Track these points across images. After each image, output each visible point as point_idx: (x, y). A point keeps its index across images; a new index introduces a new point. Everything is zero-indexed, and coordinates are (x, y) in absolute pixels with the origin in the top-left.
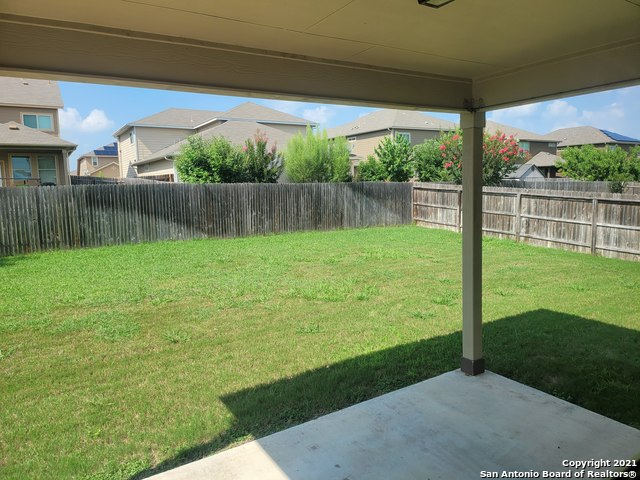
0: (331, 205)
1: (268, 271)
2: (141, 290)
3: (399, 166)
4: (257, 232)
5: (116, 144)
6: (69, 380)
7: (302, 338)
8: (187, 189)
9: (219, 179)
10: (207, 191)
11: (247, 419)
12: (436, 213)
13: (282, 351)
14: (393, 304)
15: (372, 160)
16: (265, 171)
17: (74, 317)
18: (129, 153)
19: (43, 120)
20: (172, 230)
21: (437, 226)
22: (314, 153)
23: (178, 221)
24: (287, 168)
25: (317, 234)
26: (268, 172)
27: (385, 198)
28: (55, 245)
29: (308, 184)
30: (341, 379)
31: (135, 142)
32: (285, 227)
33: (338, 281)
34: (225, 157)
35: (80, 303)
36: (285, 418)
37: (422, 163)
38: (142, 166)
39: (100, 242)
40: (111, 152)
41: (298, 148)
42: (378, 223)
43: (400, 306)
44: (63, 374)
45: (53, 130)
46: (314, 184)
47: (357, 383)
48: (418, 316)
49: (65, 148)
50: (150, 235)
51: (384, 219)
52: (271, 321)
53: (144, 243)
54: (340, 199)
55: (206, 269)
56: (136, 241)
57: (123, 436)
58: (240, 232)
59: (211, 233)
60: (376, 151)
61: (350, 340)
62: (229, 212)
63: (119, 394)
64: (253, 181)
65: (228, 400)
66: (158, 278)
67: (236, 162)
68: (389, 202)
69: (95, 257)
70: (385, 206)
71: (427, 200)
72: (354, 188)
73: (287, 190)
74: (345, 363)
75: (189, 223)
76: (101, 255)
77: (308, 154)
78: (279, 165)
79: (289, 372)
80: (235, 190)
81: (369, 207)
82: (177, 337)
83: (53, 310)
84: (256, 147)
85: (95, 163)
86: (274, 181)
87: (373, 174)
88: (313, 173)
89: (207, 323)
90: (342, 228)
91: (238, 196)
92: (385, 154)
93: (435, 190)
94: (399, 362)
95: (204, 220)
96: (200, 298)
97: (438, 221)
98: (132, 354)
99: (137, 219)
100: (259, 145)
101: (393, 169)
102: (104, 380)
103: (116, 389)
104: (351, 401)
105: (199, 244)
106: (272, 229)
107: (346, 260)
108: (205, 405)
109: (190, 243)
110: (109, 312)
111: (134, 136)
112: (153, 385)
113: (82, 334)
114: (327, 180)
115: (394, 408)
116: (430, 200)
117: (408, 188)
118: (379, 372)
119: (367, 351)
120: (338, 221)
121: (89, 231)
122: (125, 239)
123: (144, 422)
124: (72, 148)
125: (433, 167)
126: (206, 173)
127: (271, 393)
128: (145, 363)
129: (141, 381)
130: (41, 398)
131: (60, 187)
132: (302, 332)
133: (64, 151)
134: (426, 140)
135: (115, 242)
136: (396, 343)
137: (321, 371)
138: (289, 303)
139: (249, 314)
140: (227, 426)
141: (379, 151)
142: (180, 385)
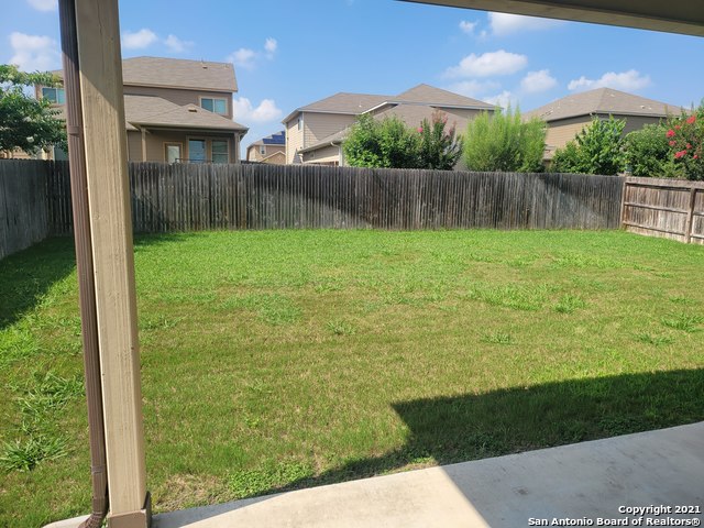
0: (517, 199)
1: (440, 268)
2: (303, 275)
3: (607, 156)
4: (426, 226)
5: (283, 133)
6: (229, 359)
7: (488, 348)
8: (354, 173)
9: (388, 164)
10: (376, 177)
11: (427, 436)
12: (656, 216)
13: (464, 361)
14: (607, 321)
15: (571, 147)
16: (441, 155)
17: (238, 295)
18: (296, 140)
19: (219, 104)
20: (336, 217)
21: (657, 234)
22: (501, 137)
23: (343, 208)
24: (465, 155)
25: (497, 233)
26: (444, 157)
27: (586, 195)
28: (223, 225)
29: (490, 173)
30: (548, 407)
31: (302, 129)
32: (459, 222)
33: (528, 287)
34: (397, 139)
35: (244, 282)
36: (477, 444)
37: (638, 154)
38: (307, 153)
39: (265, 225)
40: (278, 141)
41: (481, 130)
42: (575, 225)
43: (617, 325)
44: (223, 351)
45: (227, 114)
46: (497, 173)
47: (573, 415)
48: (646, 339)
49: (237, 131)
50: (314, 222)
51: (582, 220)
52: (448, 323)
53: (307, 229)
54: (527, 193)
55: (371, 260)
56: (299, 227)
57: (282, 430)
58: (407, 224)
59: (377, 223)
60: (577, 138)
61: (553, 358)
62: (397, 201)
63: (280, 382)
64: (426, 167)
65: (402, 409)
66: (321, 265)
67: (409, 144)
68: (592, 200)
69: (259, 239)
70: (586, 204)
71: (643, 199)
72: (547, 181)
73: (465, 179)
74: (551, 388)
75: (353, 211)
76: (265, 239)
77: (493, 138)
78: (457, 149)
79: (475, 386)
80: (406, 177)
81: (565, 205)
82: (340, 329)
83: (218, 286)
84: (432, 129)
85: (263, 152)
86: (450, 168)
87: (573, 164)
88: (497, 160)
89: (373, 317)
90: (527, 228)
91: (408, 184)
92: (588, 141)
93: (657, 187)
94: (630, 396)
95: (370, 208)
96: (365, 290)
97: (659, 227)
98: (292, 340)
99: (302, 203)
100: (436, 126)
101: (597, 160)
102: (264, 365)
103: (276, 376)
104: (565, 437)
105: (363, 234)
106: (443, 224)
107: (535, 264)
108: (375, 409)
109: (353, 232)
110: (272, 294)
111: (302, 122)
112: (315, 378)
113: (244, 314)
114: (513, 169)
115: (633, 457)
116: (648, 199)
117: (617, 185)
118: (602, 405)
119: (579, 376)
120: (523, 219)
121: (255, 212)
122: (289, 224)
123: (305, 418)
124: (243, 131)
125: (653, 160)
126: (376, 157)
127: (455, 409)
128: (307, 352)
129: (303, 371)
130: (201, 374)
131: (231, 165)
132: (486, 340)
133: (236, 134)
134: (646, 125)
135: (278, 226)
136: (620, 371)
137: (516, 392)
138: (469, 306)
139: (420, 312)
140: (402, 441)
141: (581, 137)
142: (346, 383)
